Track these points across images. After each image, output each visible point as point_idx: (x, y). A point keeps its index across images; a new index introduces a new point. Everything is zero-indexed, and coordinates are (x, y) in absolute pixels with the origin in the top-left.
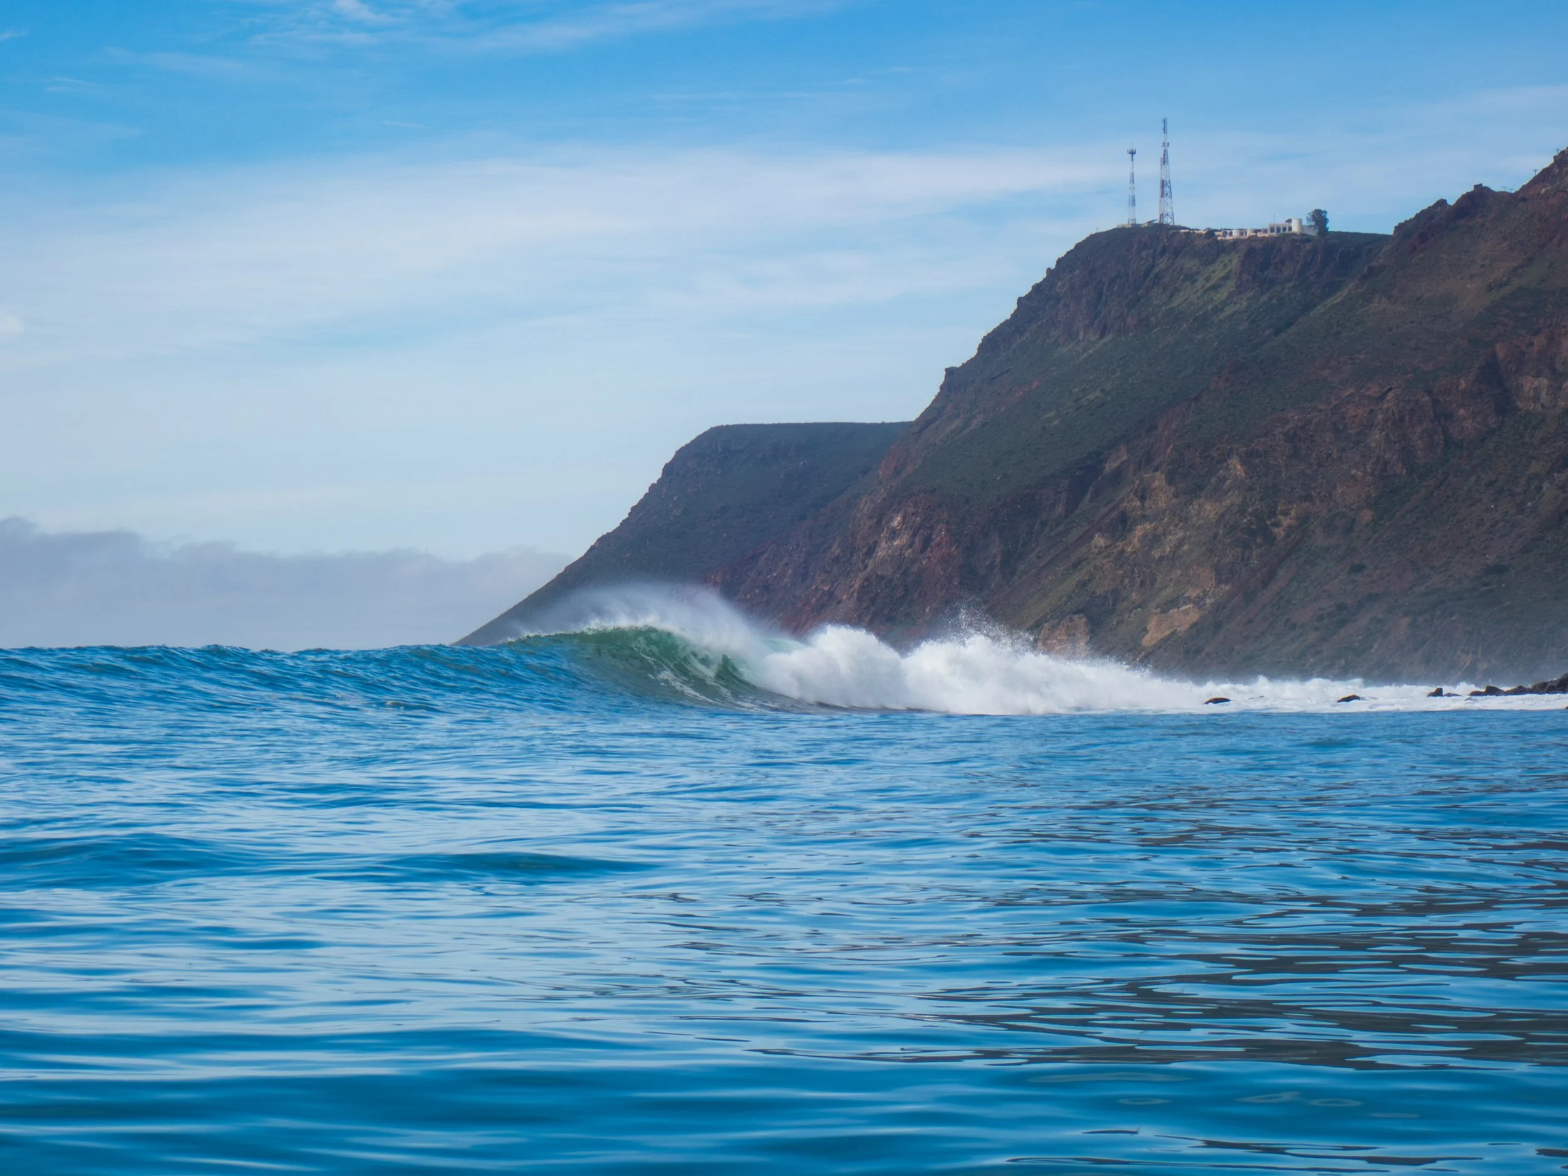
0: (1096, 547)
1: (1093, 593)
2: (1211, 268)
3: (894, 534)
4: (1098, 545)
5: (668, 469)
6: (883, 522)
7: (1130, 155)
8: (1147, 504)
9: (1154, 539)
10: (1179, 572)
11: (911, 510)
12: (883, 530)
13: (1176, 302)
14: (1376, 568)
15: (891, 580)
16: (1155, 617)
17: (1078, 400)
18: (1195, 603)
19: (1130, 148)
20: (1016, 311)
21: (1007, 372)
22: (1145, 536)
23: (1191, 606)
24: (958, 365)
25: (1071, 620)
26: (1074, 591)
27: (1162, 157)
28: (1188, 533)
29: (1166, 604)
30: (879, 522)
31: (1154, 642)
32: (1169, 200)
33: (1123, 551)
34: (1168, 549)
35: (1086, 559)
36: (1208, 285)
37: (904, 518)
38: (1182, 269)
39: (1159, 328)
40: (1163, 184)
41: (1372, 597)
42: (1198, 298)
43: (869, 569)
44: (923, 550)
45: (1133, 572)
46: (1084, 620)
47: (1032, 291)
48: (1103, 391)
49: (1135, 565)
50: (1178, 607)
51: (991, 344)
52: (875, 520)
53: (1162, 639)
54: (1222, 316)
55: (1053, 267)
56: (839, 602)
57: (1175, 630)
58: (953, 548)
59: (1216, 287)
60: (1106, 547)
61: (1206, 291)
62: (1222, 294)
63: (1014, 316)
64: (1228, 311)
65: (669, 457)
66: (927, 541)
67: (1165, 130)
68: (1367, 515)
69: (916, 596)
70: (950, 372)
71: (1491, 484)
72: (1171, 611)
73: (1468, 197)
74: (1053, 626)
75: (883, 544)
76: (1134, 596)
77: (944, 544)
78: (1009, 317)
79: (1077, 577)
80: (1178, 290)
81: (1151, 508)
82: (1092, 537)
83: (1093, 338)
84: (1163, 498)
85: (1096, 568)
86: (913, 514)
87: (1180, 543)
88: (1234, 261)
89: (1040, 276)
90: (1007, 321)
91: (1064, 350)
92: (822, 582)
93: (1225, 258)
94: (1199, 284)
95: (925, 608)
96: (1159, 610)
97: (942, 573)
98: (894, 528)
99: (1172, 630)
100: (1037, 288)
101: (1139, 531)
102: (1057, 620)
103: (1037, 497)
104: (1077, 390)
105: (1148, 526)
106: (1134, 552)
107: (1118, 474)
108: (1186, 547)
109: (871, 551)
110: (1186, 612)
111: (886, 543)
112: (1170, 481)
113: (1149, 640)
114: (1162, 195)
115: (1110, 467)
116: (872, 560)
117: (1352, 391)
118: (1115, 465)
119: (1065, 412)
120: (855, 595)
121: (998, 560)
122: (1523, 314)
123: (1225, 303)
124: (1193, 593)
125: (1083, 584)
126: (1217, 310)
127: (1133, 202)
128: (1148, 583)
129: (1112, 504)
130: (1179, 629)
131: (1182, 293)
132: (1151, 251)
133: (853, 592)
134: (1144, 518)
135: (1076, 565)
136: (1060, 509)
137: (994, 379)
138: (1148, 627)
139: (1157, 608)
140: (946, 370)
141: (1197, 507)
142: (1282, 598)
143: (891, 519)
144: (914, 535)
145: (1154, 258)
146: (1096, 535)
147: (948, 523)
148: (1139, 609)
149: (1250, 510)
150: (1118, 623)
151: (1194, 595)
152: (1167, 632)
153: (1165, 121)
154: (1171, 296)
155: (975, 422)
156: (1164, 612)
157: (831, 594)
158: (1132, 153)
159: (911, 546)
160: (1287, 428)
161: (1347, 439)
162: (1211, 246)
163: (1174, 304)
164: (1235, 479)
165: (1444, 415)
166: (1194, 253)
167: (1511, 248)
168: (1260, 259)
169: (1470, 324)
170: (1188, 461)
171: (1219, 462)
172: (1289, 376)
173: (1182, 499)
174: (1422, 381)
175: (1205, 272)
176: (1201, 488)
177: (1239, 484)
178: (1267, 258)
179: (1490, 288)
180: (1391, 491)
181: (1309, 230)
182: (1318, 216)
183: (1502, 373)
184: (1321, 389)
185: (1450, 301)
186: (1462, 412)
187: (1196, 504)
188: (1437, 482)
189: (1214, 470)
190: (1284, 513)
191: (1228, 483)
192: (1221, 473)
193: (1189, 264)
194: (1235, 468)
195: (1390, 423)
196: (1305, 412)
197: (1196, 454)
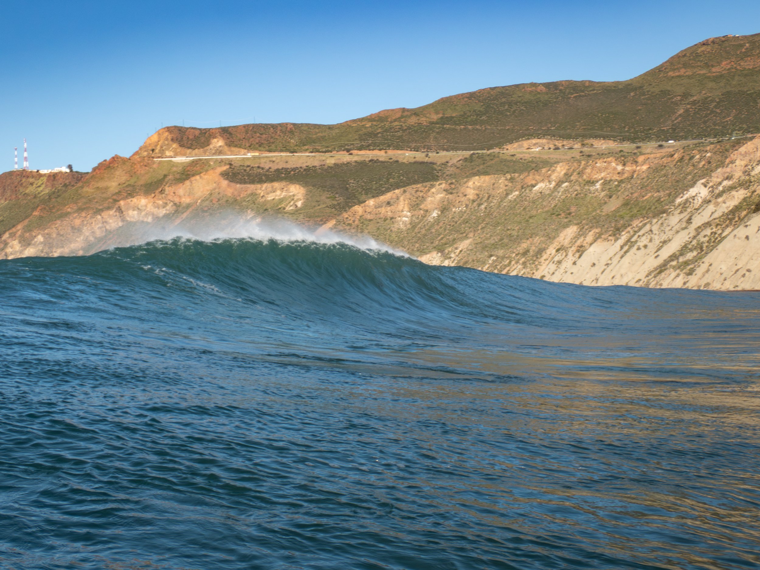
2: (38, 181)
36: (37, 186)
38: (29, 182)
39: (22, 199)
42: (34, 190)
54: (40, 195)
59: (39, 186)
61: (36, 188)
62: (41, 189)
64: (42, 193)
73: (113, 158)
88: (45, 179)
93: (42, 178)
94: (34, 186)
112: (20, 242)
117: (77, 214)
122: (129, 192)
123: (42, 191)
126: (39, 193)
131: (29, 188)
132: (20, 177)
160: (56, 226)
161: (75, 229)
162: (38, 175)
163: (27, 192)
164: (40, 242)
165: (106, 222)
166: (33, 177)
167: (126, 173)
168: (52, 178)
169: (113, 195)
170: (25, 236)
171: (35, 236)
172: (58, 210)
173: (23, 248)
174: (99, 211)
175: (36, 182)
176: (29, 244)
177: (41, 243)
178: (55, 178)
179: (119, 185)
180: (89, 245)
181: (68, 170)
182: (70, 167)
183: (123, 209)
184: (67, 214)
185: (107, 188)
186: (111, 221)
187: (27, 249)
188: (103, 242)
189: (33, 239)
190: (55, 252)
191: (38, 243)
192: (36, 240)
193: (31, 180)
194: (40, 238)
195: (88, 225)
196: (62, 221)
197: (28, 234)
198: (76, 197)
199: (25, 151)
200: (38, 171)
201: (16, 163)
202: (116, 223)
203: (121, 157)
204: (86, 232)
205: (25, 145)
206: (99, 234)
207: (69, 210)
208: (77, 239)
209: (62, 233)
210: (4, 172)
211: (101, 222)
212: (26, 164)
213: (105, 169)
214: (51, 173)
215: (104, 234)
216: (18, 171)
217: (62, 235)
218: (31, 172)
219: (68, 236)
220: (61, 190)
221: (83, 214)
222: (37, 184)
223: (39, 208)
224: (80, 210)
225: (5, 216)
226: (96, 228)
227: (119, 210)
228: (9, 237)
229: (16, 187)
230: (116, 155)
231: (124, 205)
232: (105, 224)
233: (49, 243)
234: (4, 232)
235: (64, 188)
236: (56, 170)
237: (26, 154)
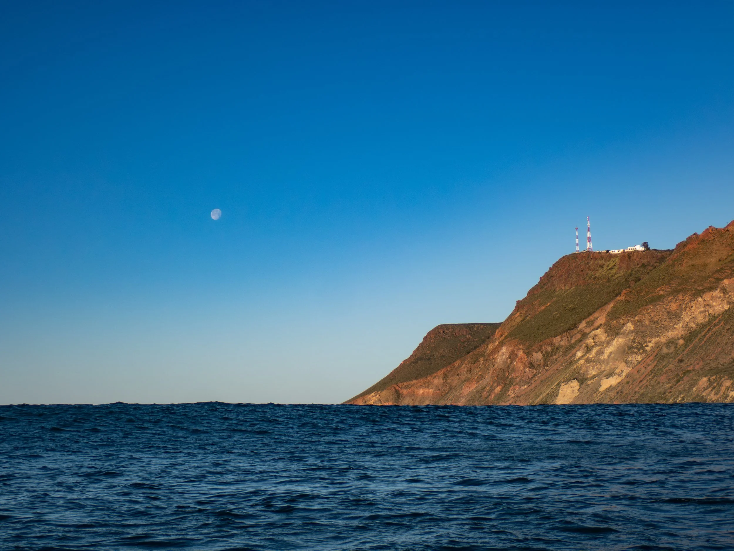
0: (577, 356)
1: (579, 372)
2: (609, 263)
3: (503, 354)
4: (579, 355)
5: (425, 338)
6: (500, 350)
7: (576, 230)
8: (596, 340)
9: (601, 353)
10: (611, 364)
12: (499, 353)
14: (688, 361)
15: (504, 370)
16: (604, 380)
17: (565, 307)
18: (619, 375)
19: (576, 227)
20: (539, 281)
21: (538, 301)
22: (596, 352)
23: (617, 376)
24: (521, 299)
25: (572, 382)
29: (607, 375)
31: (604, 389)
33: (588, 357)
34: (606, 356)
35: (574, 361)
36: (608, 268)
37: (507, 348)
38: (598, 264)
39: (592, 283)
40: (588, 238)
41: (689, 372)
42: (605, 273)
43: (495, 366)
46: (577, 382)
47: (544, 276)
50: (612, 377)
51: (531, 293)
52: (497, 350)
53: (607, 388)
54: (614, 278)
55: (551, 266)
58: (526, 358)
59: (611, 269)
60: (582, 356)
61: (608, 270)
62: (614, 271)
63: (539, 283)
64: (616, 276)
65: (425, 335)
68: (681, 342)
70: (518, 302)
71: (728, 329)
72: (610, 378)
73: (707, 230)
74: (565, 384)
76: (594, 373)
77: (522, 356)
78: (537, 284)
79: (572, 367)
80: (597, 270)
81: (598, 342)
83: (567, 288)
84: (603, 338)
85: (579, 364)
86: (510, 347)
87: (611, 354)
88: (617, 260)
89: (547, 270)
91: (557, 293)
92: (479, 371)
93: (613, 259)
94: (605, 268)
96: (605, 378)
97: (522, 367)
98: (503, 352)
99: (610, 385)
100: (546, 274)
101: (594, 350)
102: (566, 382)
103: (555, 340)
104: (564, 304)
105: (597, 348)
106: (593, 357)
107: (583, 331)
108: (613, 355)
109: (495, 361)
110: (615, 378)
111: (501, 357)
112: (606, 332)
113: (602, 389)
117: (672, 297)
118: (582, 328)
119: (561, 312)
120: (491, 375)
123: (615, 274)
126: (612, 276)
128: (600, 368)
130: (613, 385)
131: (599, 272)
132: (587, 259)
134: (596, 346)
138: (601, 384)
142: (652, 372)
143: (503, 349)
144: (511, 354)
146: (578, 352)
147: (523, 350)
148: (597, 378)
149: (637, 341)
150: (589, 383)
151: (618, 372)
154: (595, 273)
155: (528, 318)
156: (607, 378)
157: (482, 376)
159: (510, 358)
160: (649, 311)
161: (672, 314)
162: (608, 256)
163: (597, 275)
164: (630, 330)
165: (708, 305)
166: (602, 258)
167: (726, 247)
168: (627, 258)
169: (714, 273)
170: (612, 324)
171: (623, 324)
172: (647, 294)
173: (610, 338)
174: (699, 293)
175: (606, 264)
176: (617, 334)
177: (632, 332)
178: (630, 258)
179: (720, 260)
180: (690, 333)
181: (643, 249)
182: (645, 245)
183: (728, 290)
184: (660, 298)
185: (705, 265)
186: (714, 304)
187: (616, 339)
188: (707, 329)
189: (622, 327)
190: (649, 342)
191: (627, 332)
192: (625, 328)
193: (601, 262)
194: (630, 326)
195: (688, 309)
196: (655, 306)
197: (615, 322)
198: (667, 278)
199: (589, 231)
200: (608, 251)
201: (578, 245)
202: (721, 306)
203: (716, 229)
204: (686, 317)
205: (589, 224)
206: (701, 319)
207: (661, 292)
208: (675, 326)
209: (656, 320)
210: (565, 255)
211: (703, 305)
212: (589, 245)
213: (699, 244)
214: (624, 252)
215: (707, 319)
216: (584, 253)
217: (657, 322)
218: (599, 253)
219: (663, 323)
220: (639, 271)
221: (680, 297)
222: (608, 266)
223: (624, 291)
224: (675, 292)
225: (576, 303)
226: (697, 313)
227: (724, 291)
228: (586, 326)
229: (582, 271)
230: (710, 227)
231: (729, 284)
232: (707, 308)
233: (642, 332)
234: (580, 321)
235: (642, 269)
236: (630, 249)
237: (589, 234)
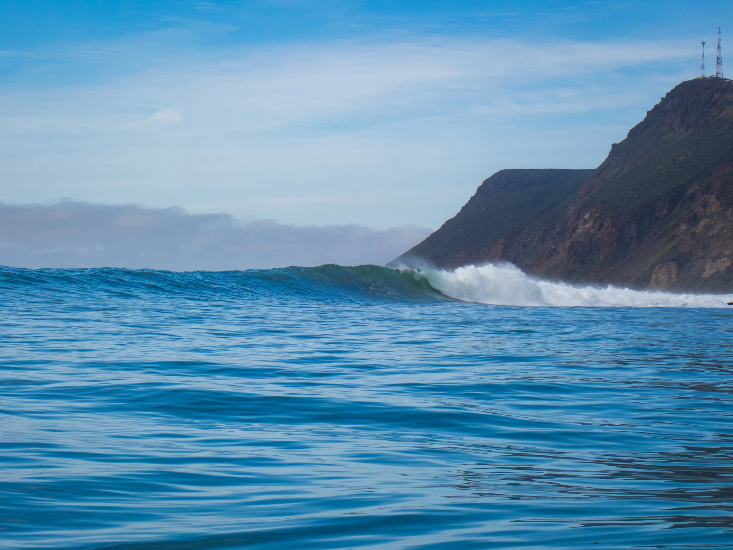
0: (682, 230)
1: (680, 251)
3: (586, 222)
4: (683, 229)
5: (480, 189)
6: (581, 216)
7: (702, 45)
8: (707, 210)
9: (710, 227)
10: (721, 242)
11: (594, 211)
12: (580, 220)
13: (723, 114)
15: (584, 244)
16: (709, 264)
17: (675, 160)
18: (728, 257)
19: (702, 41)
20: (646, 117)
21: (642, 146)
22: (705, 225)
23: (727, 258)
24: (618, 142)
25: (669, 264)
26: (671, 251)
27: (718, 45)
28: (726, 224)
29: (714, 257)
30: (578, 216)
31: (709, 275)
32: (720, 66)
33: (694, 232)
34: (716, 232)
35: (677, 235)
37: (590, 214)
38: (726, 99)
39: (714, 127)
40: (718, 58)
43: (573, 238)
44: (599, 230)
45: (699, 242)
46: (675, 264)
47: (653, 109)
48: (687, 156)
49: (700, 239)
50: (720, 259)
51: (634, 133)
52: (577, 215)
53: (712, 274)
55: (664, 97)
56: (559, 253)
57: (719, 270)
58: (614, 229)
60: (687, 230)
63: (645, 120)
65: (480, 183)
66: (601, 226)
67: (719, 33)
69: (595, 251)
70: (614, 146)
72: (717, 261)
74: (660, 267)
75: (580, 227)
76: (699, 253)
77: (609, 227)
78: (643, 120)
79: (673, 244)
80: (723, 109)
81: (708, 212)
82: (680, 225)
83: (683, 131)
84: (714, 207)
85: (681, 240)
86: (595, 213)
87: (722, 230)
89: (658, 101)
90: (642, 122)
91: (669, 136)
92: (551, 244)
95: (599, 257)
97: (608, 241)
98: (585, 219)
99: (717, 270)
100: (656, 107)
101: (702, 223)
102: (662, 264)
103: (654, 206)
104: (674, 155)
105: (707, 220)
106: (700, 233)
107: (693, 197)
108: (725, 231)
109: (574, 230)
110: (724, 262)
111: (582, 226)
113: (706, 274)
114: (717, 64)
115: (689, 192)
116: (575, 234)
118: (692, 191)
119: (668, 166)
120: (566, 250)
121: (635, 235)
124: (727, 252)
125: (675, 247)
127: (703, 67)
128: (706, 247)
129: (690, 210)
130: (720, 270)
131: (725, 111)
132: (711, 90)
133: (565, 249)
134: (705, 217)
135: (672, 238)
136: (665, 212)
137: (635, 149)
138: (706, 269)
139: (710, 259)
140: (612, 145)
141: (730, 212)
143: (584, 215)
144: (595, 223)
145: (713, 94)
146: (682, 224)
147: (611, 217)
148: (702, 260)
150: (691, 266)
151: (728, 253)
152: (715, 271)
153: (719, 29)
154: (720, 112)
155: (626, 170)
156: (713, 261)
157: (555, 250)
158: (704, 44)
159: (593, 228)
210: (684, 80)
212: (718, 69)
